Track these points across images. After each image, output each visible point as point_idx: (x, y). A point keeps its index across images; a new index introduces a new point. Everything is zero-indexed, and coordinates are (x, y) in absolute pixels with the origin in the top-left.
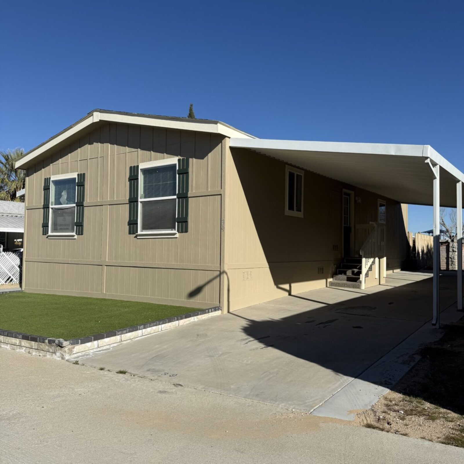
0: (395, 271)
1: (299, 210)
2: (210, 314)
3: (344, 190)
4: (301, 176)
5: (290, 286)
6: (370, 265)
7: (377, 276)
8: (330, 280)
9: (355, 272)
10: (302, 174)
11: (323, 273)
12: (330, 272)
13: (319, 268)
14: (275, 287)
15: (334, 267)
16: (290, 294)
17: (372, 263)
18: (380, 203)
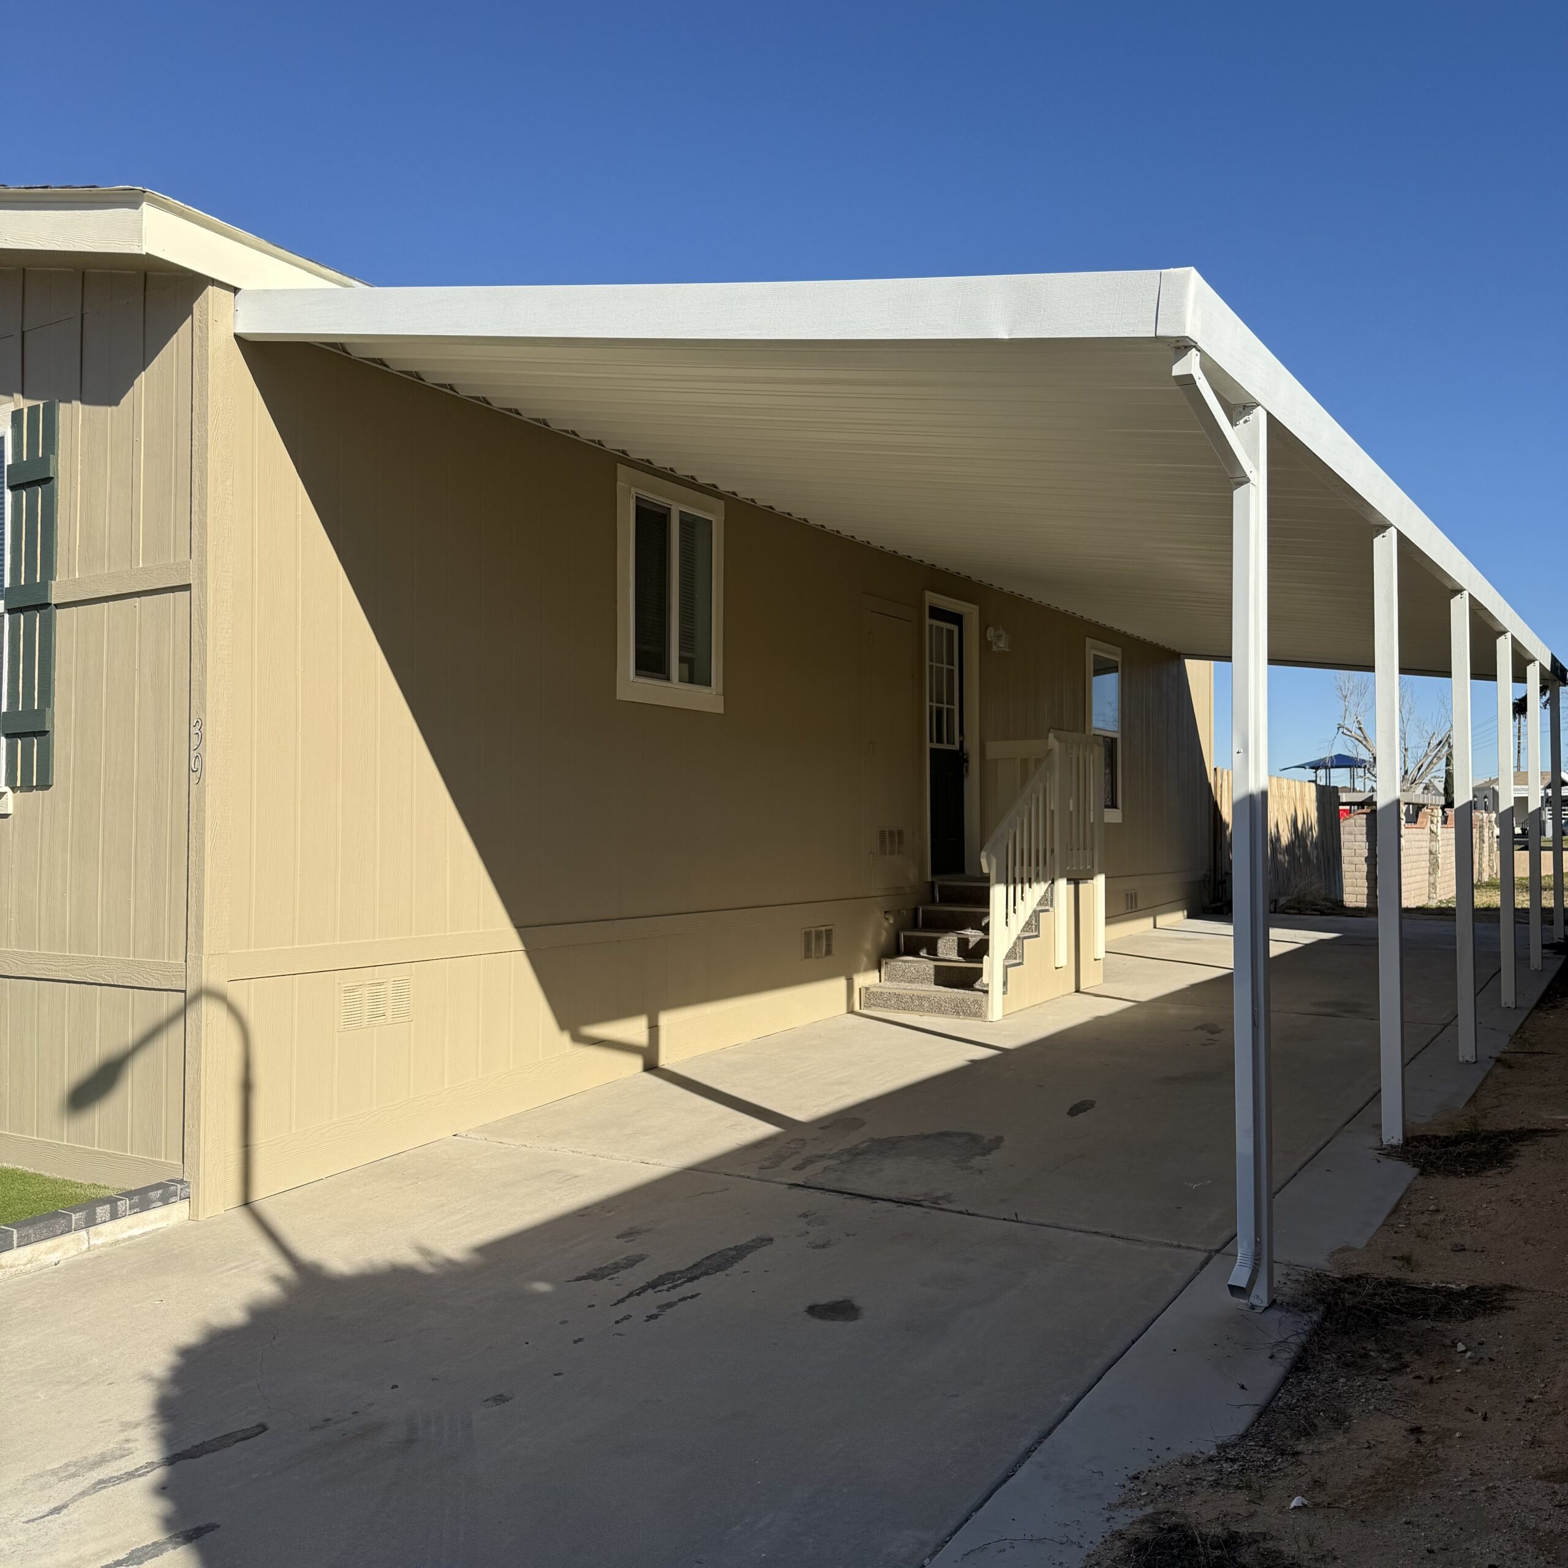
0: (1163, 920)
1: (696, 674)
2: (97, 1234)
3: (932, 598)
4: (711, 521)
5: (653, 1028)
6: (1029, 912)
7: (1063, 956)
8: (867, 979)
9: (971, 946)
10: (715, 515)
11: (829, 952)
12: (868, 946)
13: (808, 934)
14: (565, 1038)
15: (886, 924)
16: (651, 1067)
17: (1040, 904)
18: (1094, 655)
